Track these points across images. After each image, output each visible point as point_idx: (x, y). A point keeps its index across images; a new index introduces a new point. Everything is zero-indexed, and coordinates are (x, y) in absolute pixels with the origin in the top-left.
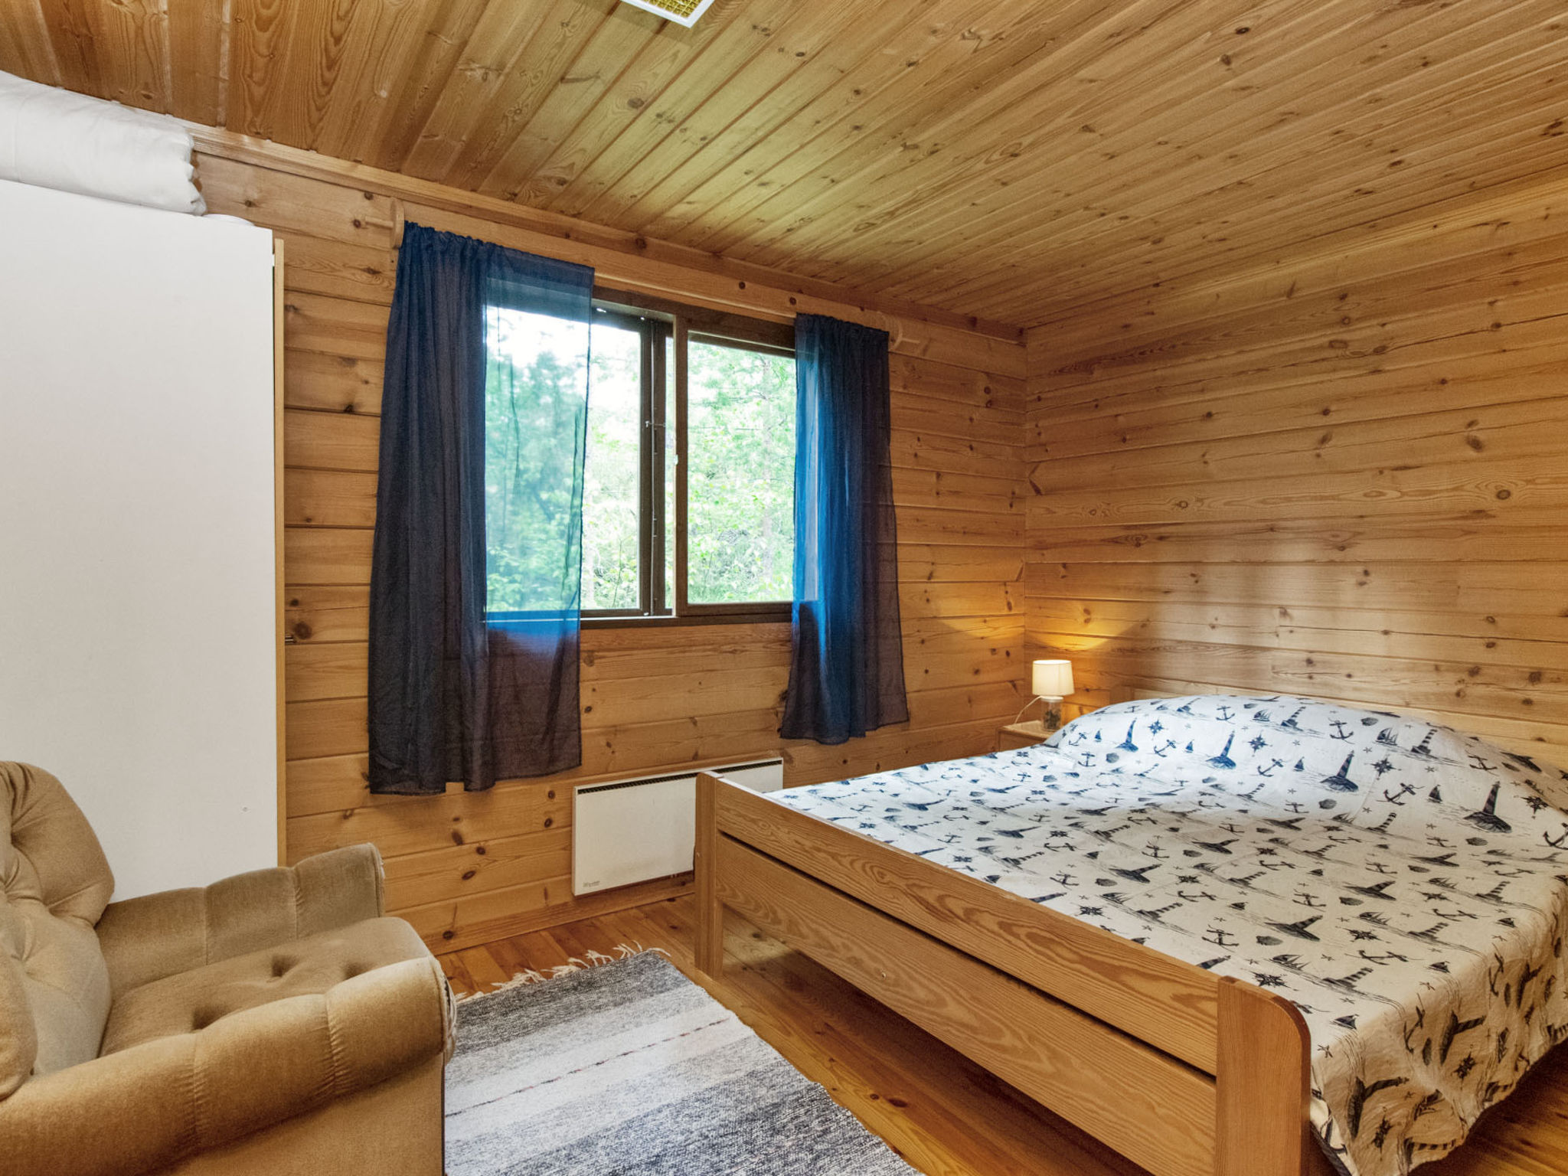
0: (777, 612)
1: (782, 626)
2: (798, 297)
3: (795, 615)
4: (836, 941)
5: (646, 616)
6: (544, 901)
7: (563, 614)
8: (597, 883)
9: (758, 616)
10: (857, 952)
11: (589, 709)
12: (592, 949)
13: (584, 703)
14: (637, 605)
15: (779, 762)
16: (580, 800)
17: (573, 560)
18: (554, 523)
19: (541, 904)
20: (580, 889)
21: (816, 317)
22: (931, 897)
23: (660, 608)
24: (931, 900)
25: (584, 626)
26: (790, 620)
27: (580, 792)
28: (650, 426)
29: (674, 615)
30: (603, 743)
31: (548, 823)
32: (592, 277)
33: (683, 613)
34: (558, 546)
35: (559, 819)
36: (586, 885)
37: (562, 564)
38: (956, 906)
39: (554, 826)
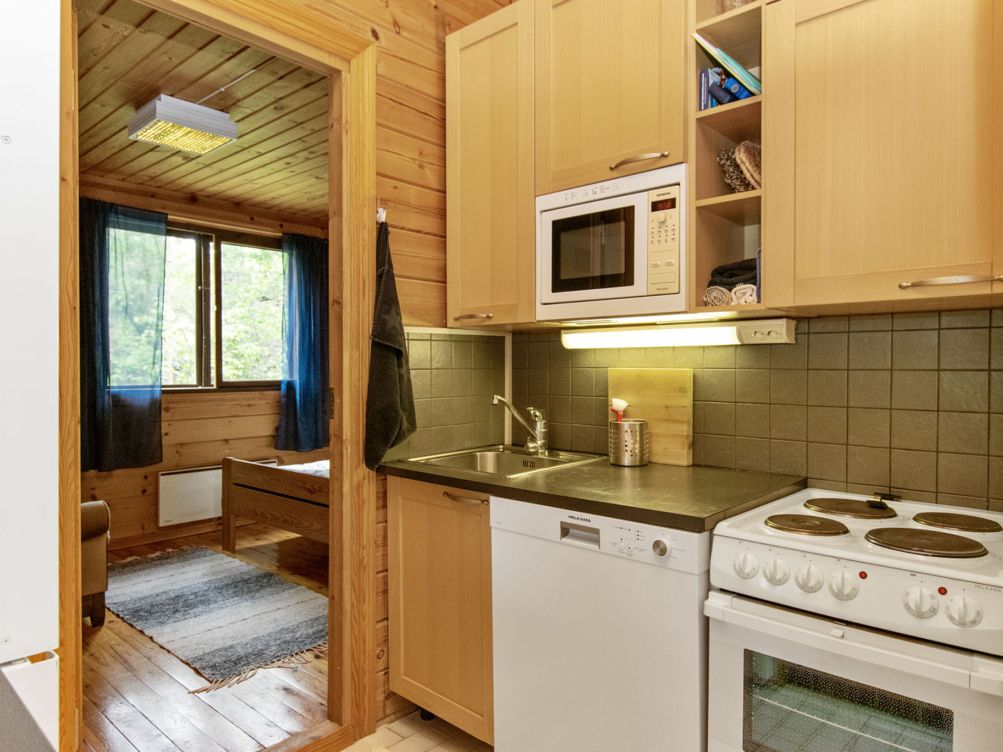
0: (274, 385)
1: (277, 392)
2: (284, 224)
3: (283, 387)
4: (278, 515)
5: (200, 388)
6: (141, 531)
7: (152, 387)
8: (171, 521)
9: (264, 388)
10: (286, 517)
11: (166, 434)
12: (168, 548)
13: (163, 431)
14: (195, 382)
15: (275, 462)
16: (162, 479)
17: (157, 360)
18: (143, 335)
19: (140, 532)
20: (162, 524)
21: (293, 235)
22: (308, 486)
23: (208, 383)
24: (310, 488)
25: (164, 392)
26: (280, 389)
27: (162, 475)
28: (201, 289)
29: (215, 387)
30: (174, 451)
31: (144, 491)
32: (167, 218)
33: (219, 386)
34: (147, 351)
35: (150, 490)
36: (166, 521)
37: (151, 360)
38: (316, 487)
39: (147, 493)
